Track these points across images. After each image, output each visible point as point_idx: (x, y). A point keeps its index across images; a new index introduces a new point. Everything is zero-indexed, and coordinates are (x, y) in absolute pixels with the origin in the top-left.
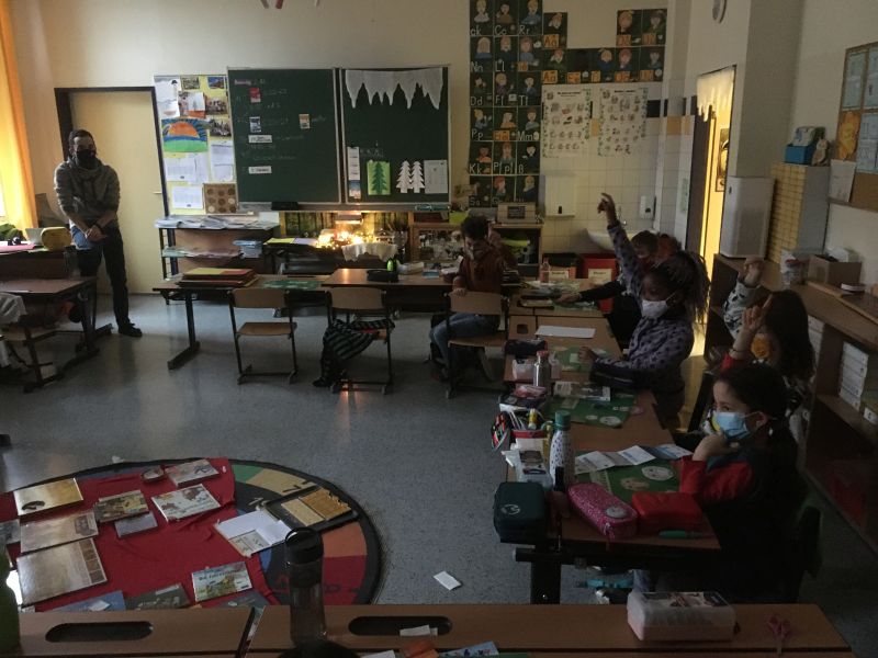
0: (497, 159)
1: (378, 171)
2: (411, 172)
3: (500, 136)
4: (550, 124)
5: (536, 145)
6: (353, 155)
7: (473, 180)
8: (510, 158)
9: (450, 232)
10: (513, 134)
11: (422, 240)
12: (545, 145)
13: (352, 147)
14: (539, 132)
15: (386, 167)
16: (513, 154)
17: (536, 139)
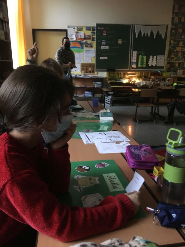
1: (142, 59)
2: (153, 59)
6: (135, 53)
7: (168, 63)
10: (182, 48)
13: (135, 51)
15: (145, 57)
16: (181, 55)
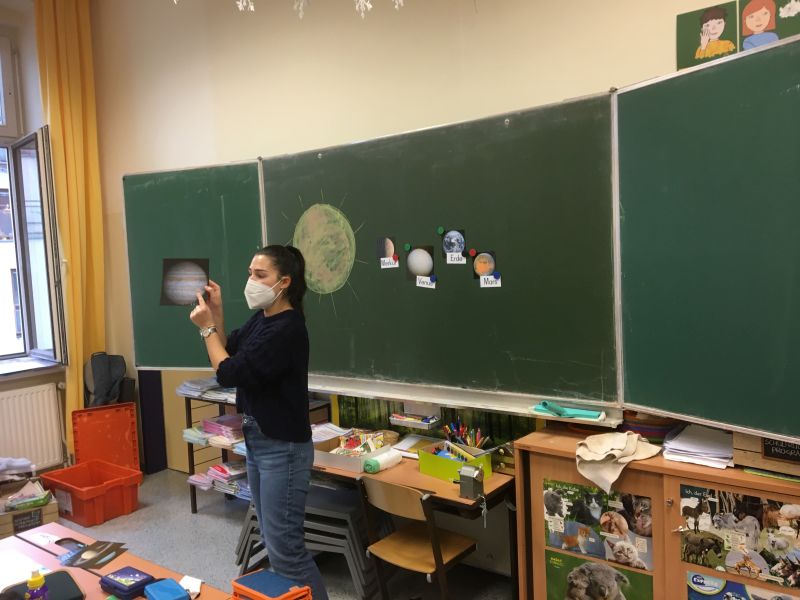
9: (776, 506)
11: (688, 511)
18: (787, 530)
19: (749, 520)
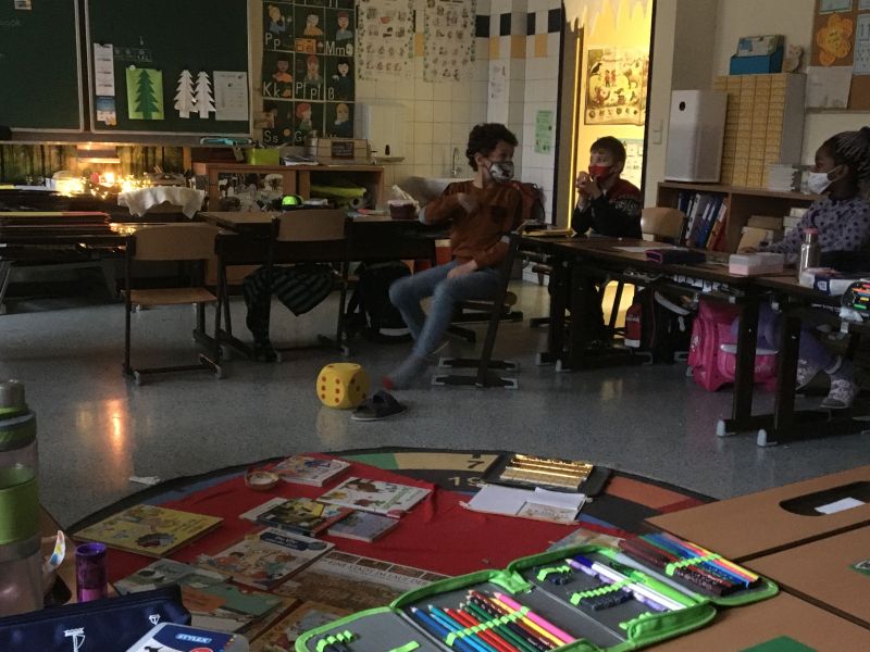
0: (300, 77)
1: (144, 82)
2: (194, 87)
3: (303, 46)
4: (366, 34)
5: (350, 61)
6: (103, 58)
7: (268, 106)
8: (317, 77)
10: (321, 45)
11: (222, 187)
12: (362, 64)
13: (102, 44)
14: (353, 44)
15: (156, 78)
16: (321, 72)
17: (350, 53)
18: (268, 188)
19: (252, 186)
